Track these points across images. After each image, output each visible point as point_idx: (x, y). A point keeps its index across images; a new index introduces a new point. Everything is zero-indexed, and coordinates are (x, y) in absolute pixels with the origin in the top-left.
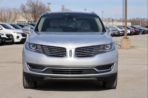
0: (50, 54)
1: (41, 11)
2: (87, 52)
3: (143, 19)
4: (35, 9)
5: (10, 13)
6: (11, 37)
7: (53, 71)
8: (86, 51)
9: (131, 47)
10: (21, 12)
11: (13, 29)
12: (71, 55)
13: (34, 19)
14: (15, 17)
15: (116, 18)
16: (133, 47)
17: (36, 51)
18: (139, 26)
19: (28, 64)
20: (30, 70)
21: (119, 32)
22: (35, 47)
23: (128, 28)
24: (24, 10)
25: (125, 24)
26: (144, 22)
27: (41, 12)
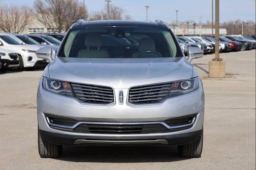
0: (86, 97)
1: (69, 10)
2: (151, 95)
3: (247, 23)
4: (59, 6)
5: (16, 14)
6: (18, 59)
7: (90, 128)
8: (149, 92)
9: (226, 74)
10: (36, 12)
11: (22, 44)
12: (121, 100)
13: (58, 25)
14: (26, 21)
15: (200, 22)
16: (230, 74)
17: (60, 94)
18: (240, 35)
19: (46, 115)
20: (50, 125)
21: (206, 47)
22: (60, 86)
23: (222, 40)
24: (40, 9)
25: (216, 31)
26: (249, 27)
27: (70, 12)
